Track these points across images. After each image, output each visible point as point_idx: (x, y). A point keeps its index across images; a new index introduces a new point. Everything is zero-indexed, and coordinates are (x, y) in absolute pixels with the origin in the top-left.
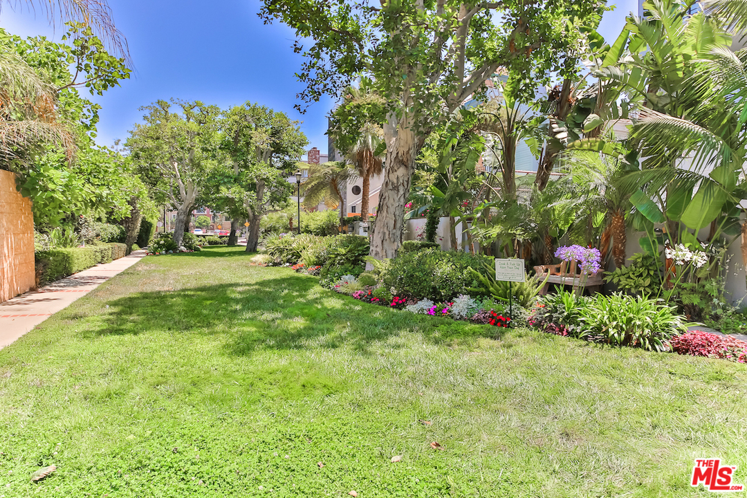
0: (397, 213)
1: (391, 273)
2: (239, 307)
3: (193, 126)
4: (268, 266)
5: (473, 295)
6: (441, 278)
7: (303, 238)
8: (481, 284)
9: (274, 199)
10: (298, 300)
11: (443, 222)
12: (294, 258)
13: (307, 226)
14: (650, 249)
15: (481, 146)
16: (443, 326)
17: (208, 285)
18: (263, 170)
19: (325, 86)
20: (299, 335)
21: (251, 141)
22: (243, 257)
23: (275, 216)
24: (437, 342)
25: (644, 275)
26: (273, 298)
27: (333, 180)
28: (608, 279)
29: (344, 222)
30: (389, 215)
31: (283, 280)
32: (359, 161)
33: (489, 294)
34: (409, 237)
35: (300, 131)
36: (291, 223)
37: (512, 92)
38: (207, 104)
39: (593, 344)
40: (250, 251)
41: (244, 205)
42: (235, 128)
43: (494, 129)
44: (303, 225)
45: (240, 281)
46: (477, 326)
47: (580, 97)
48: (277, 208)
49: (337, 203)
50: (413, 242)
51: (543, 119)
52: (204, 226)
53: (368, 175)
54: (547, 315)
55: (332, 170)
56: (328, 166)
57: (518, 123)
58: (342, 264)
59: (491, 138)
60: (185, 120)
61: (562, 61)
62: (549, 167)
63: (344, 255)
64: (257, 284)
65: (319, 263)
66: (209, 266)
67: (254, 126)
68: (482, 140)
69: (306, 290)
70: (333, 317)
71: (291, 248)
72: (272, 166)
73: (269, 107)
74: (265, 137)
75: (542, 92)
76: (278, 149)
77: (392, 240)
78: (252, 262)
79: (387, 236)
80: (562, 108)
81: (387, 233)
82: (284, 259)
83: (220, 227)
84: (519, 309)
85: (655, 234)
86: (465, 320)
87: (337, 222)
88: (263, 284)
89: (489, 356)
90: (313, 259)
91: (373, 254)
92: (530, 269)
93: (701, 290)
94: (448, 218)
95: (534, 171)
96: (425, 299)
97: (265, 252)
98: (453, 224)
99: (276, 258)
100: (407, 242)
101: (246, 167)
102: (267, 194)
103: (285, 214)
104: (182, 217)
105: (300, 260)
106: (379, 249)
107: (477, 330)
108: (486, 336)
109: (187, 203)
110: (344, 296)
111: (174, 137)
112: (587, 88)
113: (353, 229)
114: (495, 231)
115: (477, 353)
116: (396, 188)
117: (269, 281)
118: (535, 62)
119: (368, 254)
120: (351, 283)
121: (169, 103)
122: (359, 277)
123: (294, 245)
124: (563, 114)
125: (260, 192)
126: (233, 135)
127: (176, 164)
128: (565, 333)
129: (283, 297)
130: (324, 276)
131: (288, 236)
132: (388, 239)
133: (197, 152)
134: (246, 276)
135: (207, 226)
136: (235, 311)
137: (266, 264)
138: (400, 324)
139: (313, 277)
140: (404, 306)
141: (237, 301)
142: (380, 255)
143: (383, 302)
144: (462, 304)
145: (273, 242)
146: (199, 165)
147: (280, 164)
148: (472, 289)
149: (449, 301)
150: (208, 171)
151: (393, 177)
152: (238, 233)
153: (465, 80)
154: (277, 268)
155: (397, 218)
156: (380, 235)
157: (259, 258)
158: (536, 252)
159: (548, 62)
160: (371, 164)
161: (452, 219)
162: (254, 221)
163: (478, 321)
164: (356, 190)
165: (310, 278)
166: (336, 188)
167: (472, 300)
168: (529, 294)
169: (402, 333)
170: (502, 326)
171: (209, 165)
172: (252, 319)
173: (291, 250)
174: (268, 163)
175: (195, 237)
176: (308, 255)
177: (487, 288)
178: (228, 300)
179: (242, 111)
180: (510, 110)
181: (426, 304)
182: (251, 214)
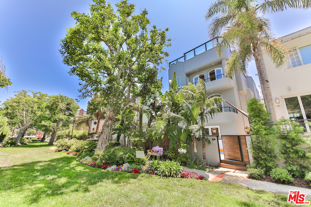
0: (107, 134)
1: (103, 156)
2: (38, 174)
3: (36, 100)
4: (56, 152)
5: (129, 162)
6: (120, 157)
7: (73, 141)
8: (132, 158)
9: (64, 126)
10: (66, 168)
11: (122, 135)
12: (67, 148)
13: (75, 135)
14: (174, 146)
15: (134, 115)
16: (119, 175)
17: (26, 162)
18: (61, 116)
19: (88, 95)
20: (63, 186)
21: (58, 106)
22: (46, 147)
23: (63, 131)
24: (116, 182)
25: (173, 152)
26: (55, 168)
27: (87, 121)
28: (165, 154)
29: (89, 134)
30: (105, 135)
31: (61, 159)
32: (97, 115)
33: (134, 162)
34: (111, 140)
35: (78, 104)
36: (69, 134)
37: (142, 103)
38: (43, 93)
39: (162, 177)
40: (50, 145)
41: (51, 128)
42: (53, 102)
43: (138, 110)
44: (74, 135)
45: (41, 160)
46: (130, 174)
47: (157, 105)
48: (65, 129)
49: (88, 128)
50: (113, 142)
51: (149, 109)
52: (32, 133)
53: (100, 120)
54: (150, 168)
55: (87, 117)
56: (86, 116)
57: (143, 110)
58: (86, 152)
59: (136, 112)
60: (33, 97)
61: (153, 97)
62: (151, 122)
63: (87, 149)
64: (49, 161)
65: (78, 151)
66: (29, 153)
67: (60, 101)
68: (134, 113)
69: (70, 163)
70: (79, 175)
71: (67, 144)
72: (65, 115)
73: (67, 96)
74: (64, 105)
75: (149, 103)
76: (68, 109)
77: (105, 143)
78: (49, 150)
79: (103, 142)
80: (154, 107)
81: (104, 141)
82: (64, 149)
83: (39, 134)
84: (142, 167)
85: (175, 141)
86: (126, 172)
87: (87, 134)
88: (52, 161)
89: (133, 187)
90: (75, 149)
91: (98, 148)
92: (146, 153)
93: (186, 157)
94: (124, 134)
95: (147, 122)
96: (114, 165)
97: (56, 146)
98: (125, 137)
99: (60, 149)
100: (110, 142)
101: (54, 114)
102: (61, 124)
103: (67, 131)
104: (22, 132)
105: (70, 149)
106: (100, 147)
107: (130, 176)
108: (132, 178)
109: (25, 126)
110: (85, 165)
111: (26, 103)
112: (159, 103)
113: (92, 136)
114: (137, 139)
115: (129, 185)
116: (108, 127)
117: (55, 159)
118: (147, 96)
119: (96, 148)
120: (88, 160)
121: (27, 91)
122: (92, 157)
123: (68, 144)
124: (154, 109)
125: (58, 123)
126: (51, 103)
127: (24, 112)
128: (155, 174)
129: (60, 167)
130: (78, 157)
131: (66, 140)
132: (104, 143)
133: (35, 108)
134: (45, 157)
135: (33, 133)
136: (36, 176)
137: (55, 151)
138: (104, 176)
139: (74, 156)
140: (107, 168)
141: (38, 171)
142: (100, 149)
143: (99, 167)
144: (125, 166)
145: (60, 143)
146: (34, 113)
147: (68, 114)
148: (129, 160)
149: (122, 165)
150: (38, 115)
151: (107, 123)
152: (46, 136)
153: (130, 98)
154: (60, 152)
155: (107, 136)
156: (101, 142)
157: (53, 148)
158: (148, 146)
159: (150, 97)
160: (101, 116)
161: (125, 135)
162: (54, 133)
163: (130, 172)
164: (95, 123)
165: (73, 157)
166: (88, 123)
167: (129, 164)
168: (145, 161)
169: (104, 180)
170: (137, 173)
171: (39, 113)
172: (43, 180)
173: (67, 145)
174: (64, 113)
175: (26, 139)
176: (73, 148)
177: (133, 159)
178: (33, 171)
179: (57, 97)
180: (141, 106)
181: (114, 167)
182: (53, 131)
